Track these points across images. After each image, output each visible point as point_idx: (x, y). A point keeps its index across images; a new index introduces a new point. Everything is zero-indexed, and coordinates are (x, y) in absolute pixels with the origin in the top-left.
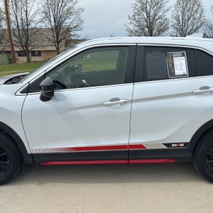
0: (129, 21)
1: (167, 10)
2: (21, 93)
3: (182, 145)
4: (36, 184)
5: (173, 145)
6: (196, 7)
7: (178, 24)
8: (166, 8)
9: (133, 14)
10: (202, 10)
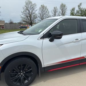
0: (22, 14)
1: (36, 11)
2: (40, 38)
4: (43, 82)
6: (46, 10)
7: (40, 16)
8: (35, 10)
9: (23, 11)
10: (49, 12)
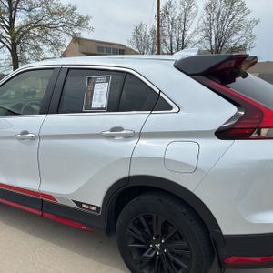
3: (93, 208)
5: (84, 206)
